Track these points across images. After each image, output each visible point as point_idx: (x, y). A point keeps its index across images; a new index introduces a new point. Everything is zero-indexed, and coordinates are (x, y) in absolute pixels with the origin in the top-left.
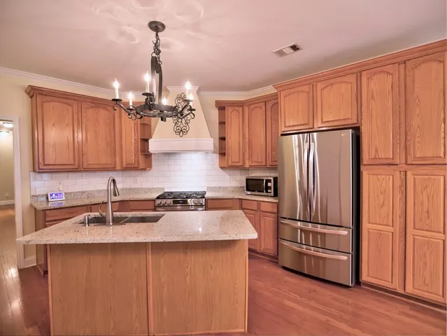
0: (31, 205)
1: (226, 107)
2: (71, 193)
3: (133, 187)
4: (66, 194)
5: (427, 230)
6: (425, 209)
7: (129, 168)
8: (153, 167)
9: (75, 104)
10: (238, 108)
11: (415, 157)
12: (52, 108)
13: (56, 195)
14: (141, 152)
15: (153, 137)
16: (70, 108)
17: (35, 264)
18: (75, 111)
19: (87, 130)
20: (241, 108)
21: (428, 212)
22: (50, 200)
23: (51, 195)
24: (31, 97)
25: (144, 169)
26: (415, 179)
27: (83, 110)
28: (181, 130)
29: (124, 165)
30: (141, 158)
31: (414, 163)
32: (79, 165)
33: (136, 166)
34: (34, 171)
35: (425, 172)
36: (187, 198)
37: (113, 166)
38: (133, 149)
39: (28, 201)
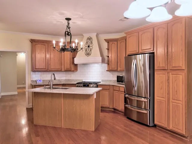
0: (31, 84)
1: (109, 42)
2: (44, 80)
3: (70, 79)
4: (43, 80)
5: (176, 100)
6: (176, 90)
7: (68, 71)
8: (78, 70)
9: (46, 44)
10: (114, 42)
11: (172, 67)
12: (38, 46)
13: (39, 80)
14: (72, 63)
15: (76, 57)
16: (44, 46)
17: (32, 107)
18: (46, 48)
19: (50, 54)
20: (116, 42)
21: (176, 91)
22: (37, 82)
23: (38, 81)
24: (32, 43)
25: (73, 71)
26: (172, 76)
27: (49, 47)
28: (88, 54)
29: (65, 69)
30: (72, 66)
31: (172, 69)
32: (47, 69)
33: (70, 69)
34: (32, 71)
35: (175, 73)
36: (89, 84)
37: (61, 69)
38: (69, 62)
39: (30, 82)
